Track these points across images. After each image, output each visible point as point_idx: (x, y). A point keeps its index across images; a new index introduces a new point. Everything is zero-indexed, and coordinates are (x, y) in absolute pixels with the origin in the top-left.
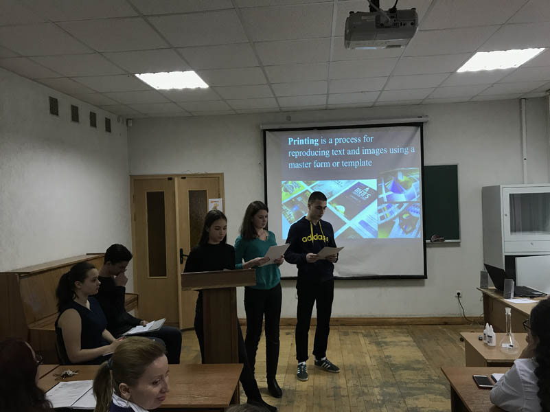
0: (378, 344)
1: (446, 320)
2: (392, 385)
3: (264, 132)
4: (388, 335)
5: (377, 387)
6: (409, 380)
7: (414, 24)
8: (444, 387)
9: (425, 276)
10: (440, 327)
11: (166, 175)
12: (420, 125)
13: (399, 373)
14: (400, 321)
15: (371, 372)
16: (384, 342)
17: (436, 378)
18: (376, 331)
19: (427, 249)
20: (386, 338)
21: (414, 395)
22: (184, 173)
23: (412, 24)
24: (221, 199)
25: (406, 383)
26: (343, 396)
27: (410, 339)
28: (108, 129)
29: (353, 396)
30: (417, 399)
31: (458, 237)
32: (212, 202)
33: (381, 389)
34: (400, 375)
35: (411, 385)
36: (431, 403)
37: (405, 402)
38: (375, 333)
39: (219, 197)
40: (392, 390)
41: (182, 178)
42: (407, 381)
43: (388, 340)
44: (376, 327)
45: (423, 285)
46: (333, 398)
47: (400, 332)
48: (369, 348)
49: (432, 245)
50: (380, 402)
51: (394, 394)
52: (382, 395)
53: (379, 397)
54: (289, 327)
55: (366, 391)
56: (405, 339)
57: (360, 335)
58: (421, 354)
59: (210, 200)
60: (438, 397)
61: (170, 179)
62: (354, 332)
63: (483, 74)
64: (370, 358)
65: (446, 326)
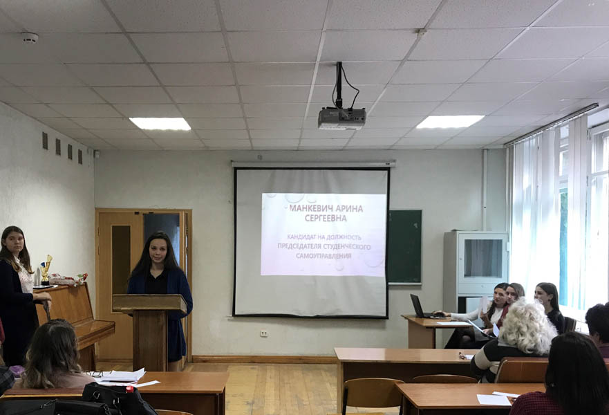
3: (236, 169)
7: (363, 119)
9: (387, 318)
11: (133, 209)
12: (387, 169)
22: (152, 208)
23: (362, 119)
28: (80, 161)
31: (419, 279)
41: (150, 213)
44: (336, 365)
45: (384, 326)
49: (394, 287)
54: (252, 364)
61: (137, 213)
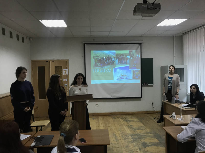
0: (127, 121)
1: (148, 112)
2: (135, 135)
3: (85, 44)
4: (129, 118)
5: (130, 136)
6: (140, 133)
8: (152, 135)
9: (141, 97)
10: (146, 115)
11: (46, 60)
12: (140, 44)
13: (136, 131)
14: (132, 113)
15: (127, 131)
16: (128, 121)
17: (149, 132)
18: (125, 117)
19: (142, 88)
20: (129, 119)
21: (143, 138)
22: (53, 59)
23: (159, 9)
24: (68, 70)
25: (139, 134)
26: (119, 140)
27: (137, 119)
28: (23, 41)
29: (122, 139)
30: (144, 139)
31: (152, 83)
32: (64, 71)
33: (132, 137)
34: (137, 131)
35: (142, 135)
36: (149, 140)
37: (140, 140)
38: (125, 118)
39: (67, 69)
40: (135, 137)
41: (53, 61)
42: (139, 133)
43: (130, 120)
44: (124, 115)
45: (140, 100)
46: (116, 141)
47: (133, 117)
48: (124, 123)
49: (144, 86)
50: (132, 141)
51: (136, 138)
52: (132, 139)
53: (131, 139)
54: (93, 116)
55: (127, 138)
56: (136, 119)
57: (120, 119)
58: (142, 124)
59: (63, 70)
60: (151, 138)
61: (47, 61)
62: (117, 118)
63: (165, 27)
64: (125, 126)
65: (148, 114)
